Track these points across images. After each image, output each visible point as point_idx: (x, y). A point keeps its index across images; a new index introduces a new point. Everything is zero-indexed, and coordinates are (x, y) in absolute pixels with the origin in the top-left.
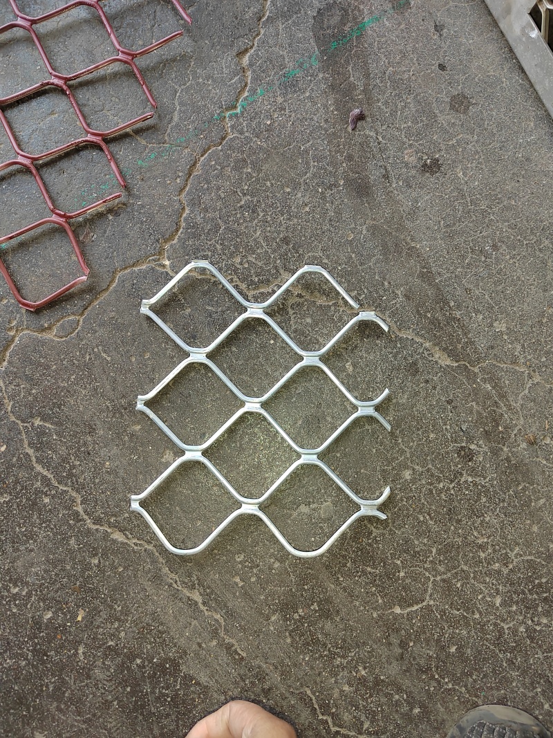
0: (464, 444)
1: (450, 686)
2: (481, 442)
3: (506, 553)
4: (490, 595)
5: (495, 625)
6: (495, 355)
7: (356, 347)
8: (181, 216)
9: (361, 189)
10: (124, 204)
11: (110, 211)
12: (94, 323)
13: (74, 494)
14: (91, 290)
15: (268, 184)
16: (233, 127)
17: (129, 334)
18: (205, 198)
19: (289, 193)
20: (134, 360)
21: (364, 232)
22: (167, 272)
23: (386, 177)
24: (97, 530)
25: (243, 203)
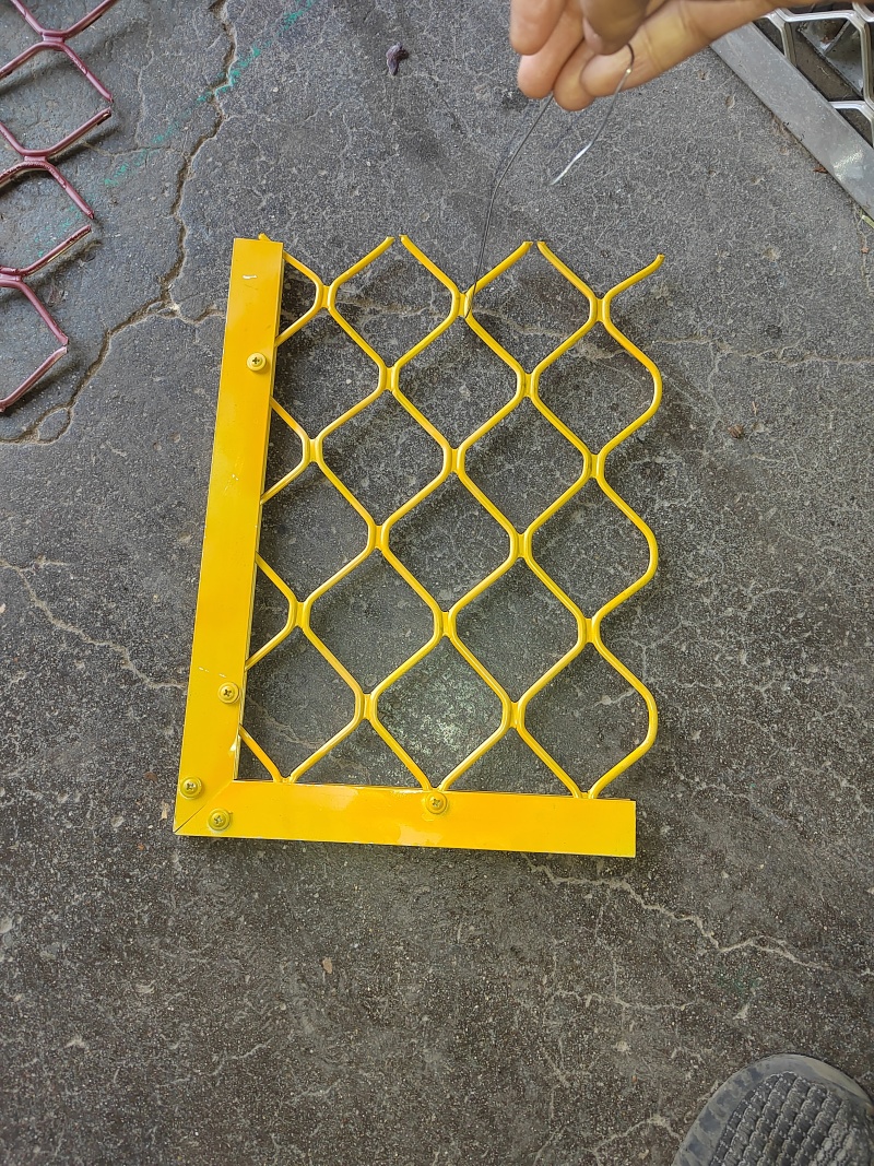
0: (647, 460)
1: (704, 786)
2: (670, 452)
3: (739, 591)
4: (731, 652)
5: (747, 690)
6: (662, 331)
7: (468, 362)
8: (181, 241)
9: (426, 150)
10: (98, 242)
11: (80, 255)
12: (92, 410)
13: (118, 649)
14: (78, 367)
15: (294, 170)
16: (227, 106)
17: (145, 415)
18: (211, 208)
19: (325, 177)
20: (160, 448)
21: (444, 207)
22: (179, 320)
23: (456, 126)
24: (162, 689)
25: (264, 204)
